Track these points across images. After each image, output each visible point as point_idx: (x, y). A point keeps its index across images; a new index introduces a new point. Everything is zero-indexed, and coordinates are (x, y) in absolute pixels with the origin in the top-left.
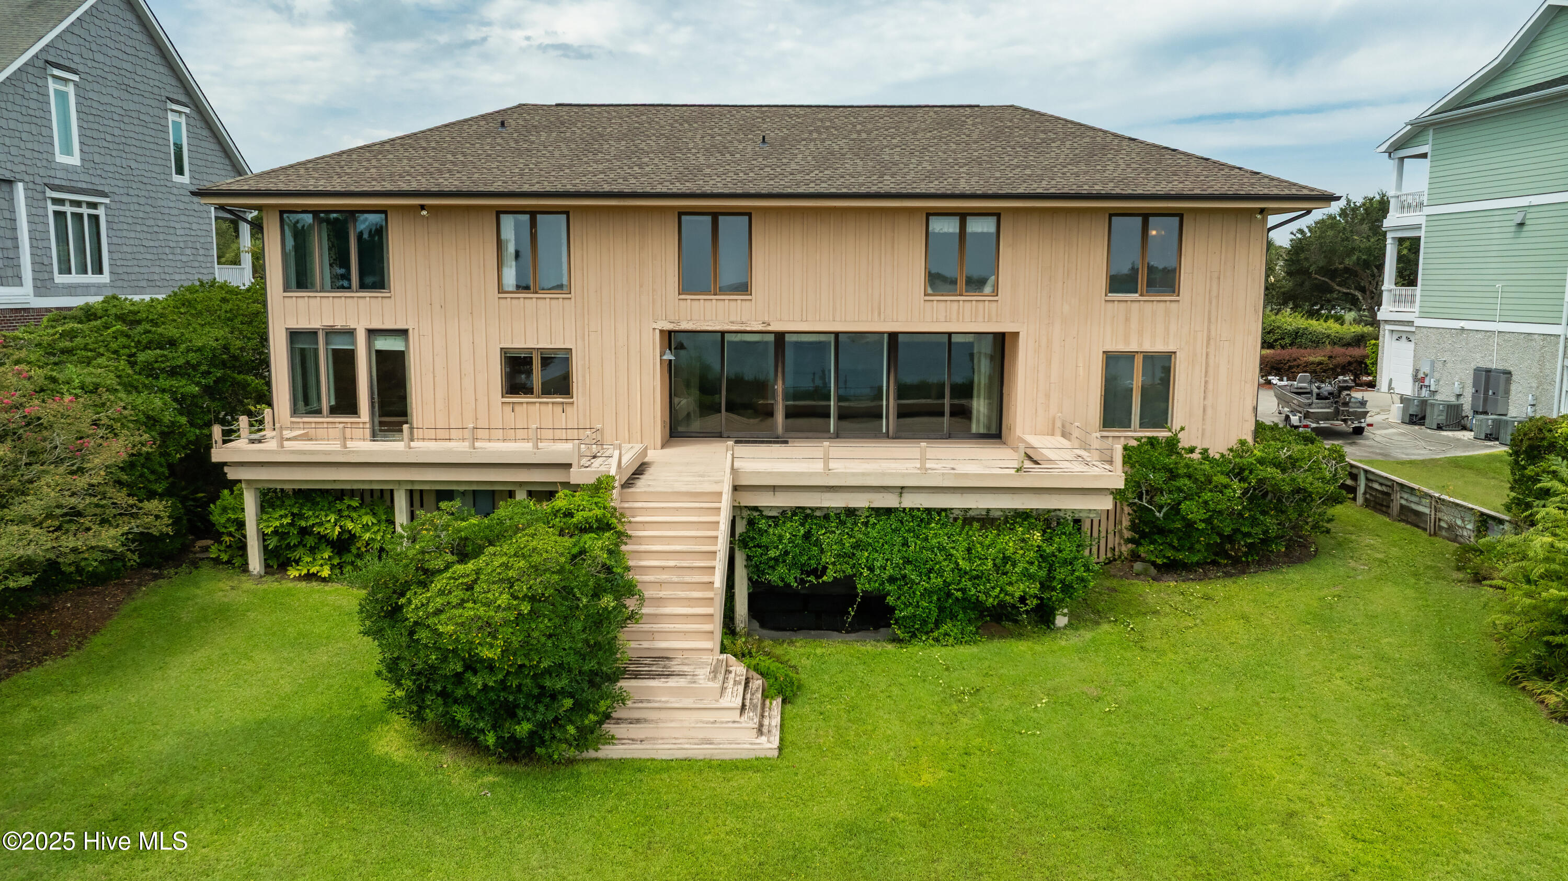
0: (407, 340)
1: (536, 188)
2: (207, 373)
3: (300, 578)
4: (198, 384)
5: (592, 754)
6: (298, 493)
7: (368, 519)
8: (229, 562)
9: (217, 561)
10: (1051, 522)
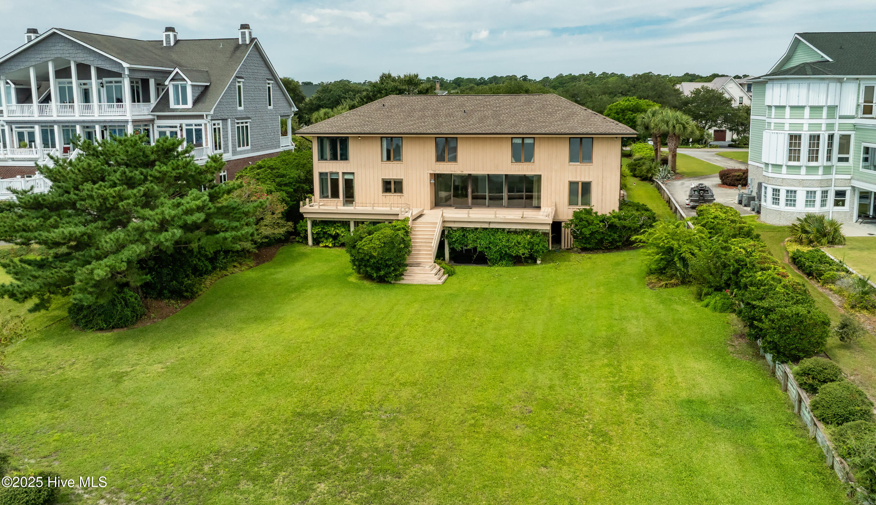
0: (354, 176)
1: (392, 132)
2: (294, 185)
3: (323, 247)
4: (292, 188)
5: (398, 282)
6: (322, 221)
7: (343, 229)
8: (302, 242)
9: (298, 242)
10: (534, 233)
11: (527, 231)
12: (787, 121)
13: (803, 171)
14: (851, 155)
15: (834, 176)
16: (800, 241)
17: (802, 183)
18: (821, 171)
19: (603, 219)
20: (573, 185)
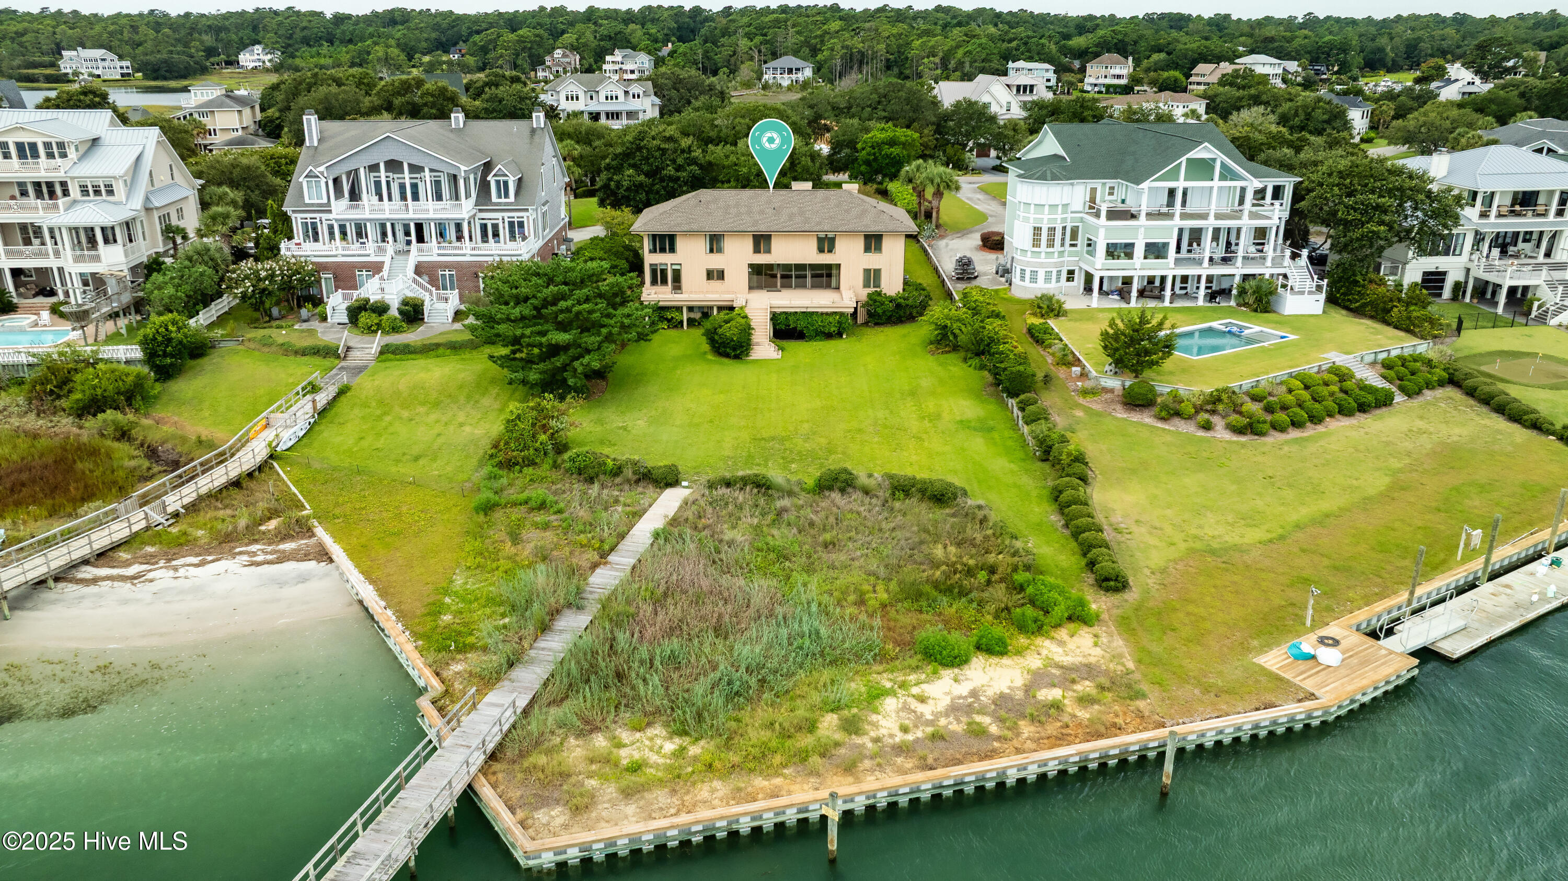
0: (681, 267)
1: (714, 229)
3: (660, 329)
5: (747, 358)
7: (677, 314)
10: (842, 314)
11: (836, 313)
12: (1032, 216)
13: (1043, 255)
14: (1079, 242)
15: (1066, 259)
16: (1034, 314)
17: (1042, 265)
18: (1056, 255)
19: (892, 300)
20: (867, 272)
